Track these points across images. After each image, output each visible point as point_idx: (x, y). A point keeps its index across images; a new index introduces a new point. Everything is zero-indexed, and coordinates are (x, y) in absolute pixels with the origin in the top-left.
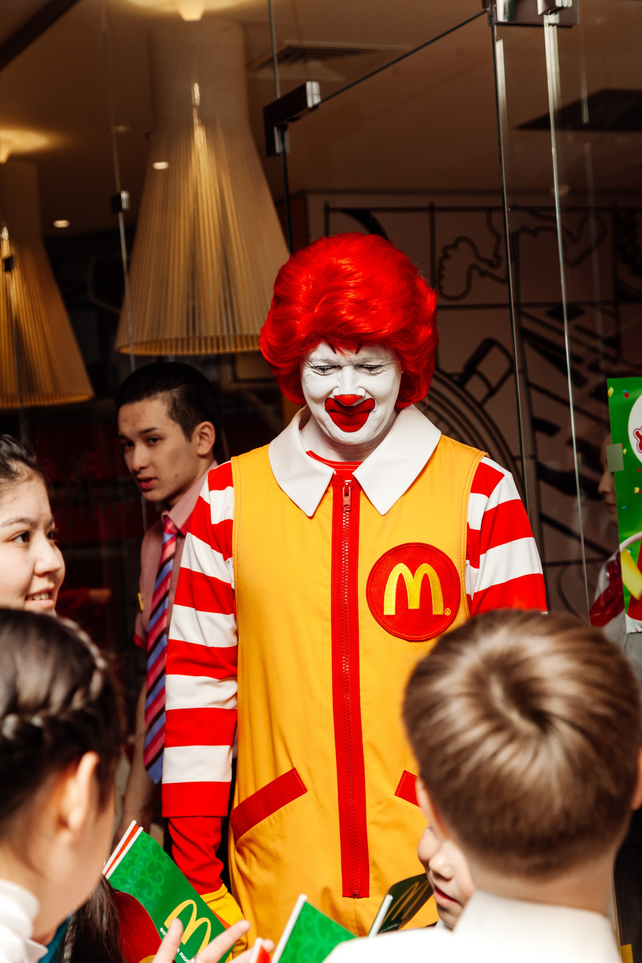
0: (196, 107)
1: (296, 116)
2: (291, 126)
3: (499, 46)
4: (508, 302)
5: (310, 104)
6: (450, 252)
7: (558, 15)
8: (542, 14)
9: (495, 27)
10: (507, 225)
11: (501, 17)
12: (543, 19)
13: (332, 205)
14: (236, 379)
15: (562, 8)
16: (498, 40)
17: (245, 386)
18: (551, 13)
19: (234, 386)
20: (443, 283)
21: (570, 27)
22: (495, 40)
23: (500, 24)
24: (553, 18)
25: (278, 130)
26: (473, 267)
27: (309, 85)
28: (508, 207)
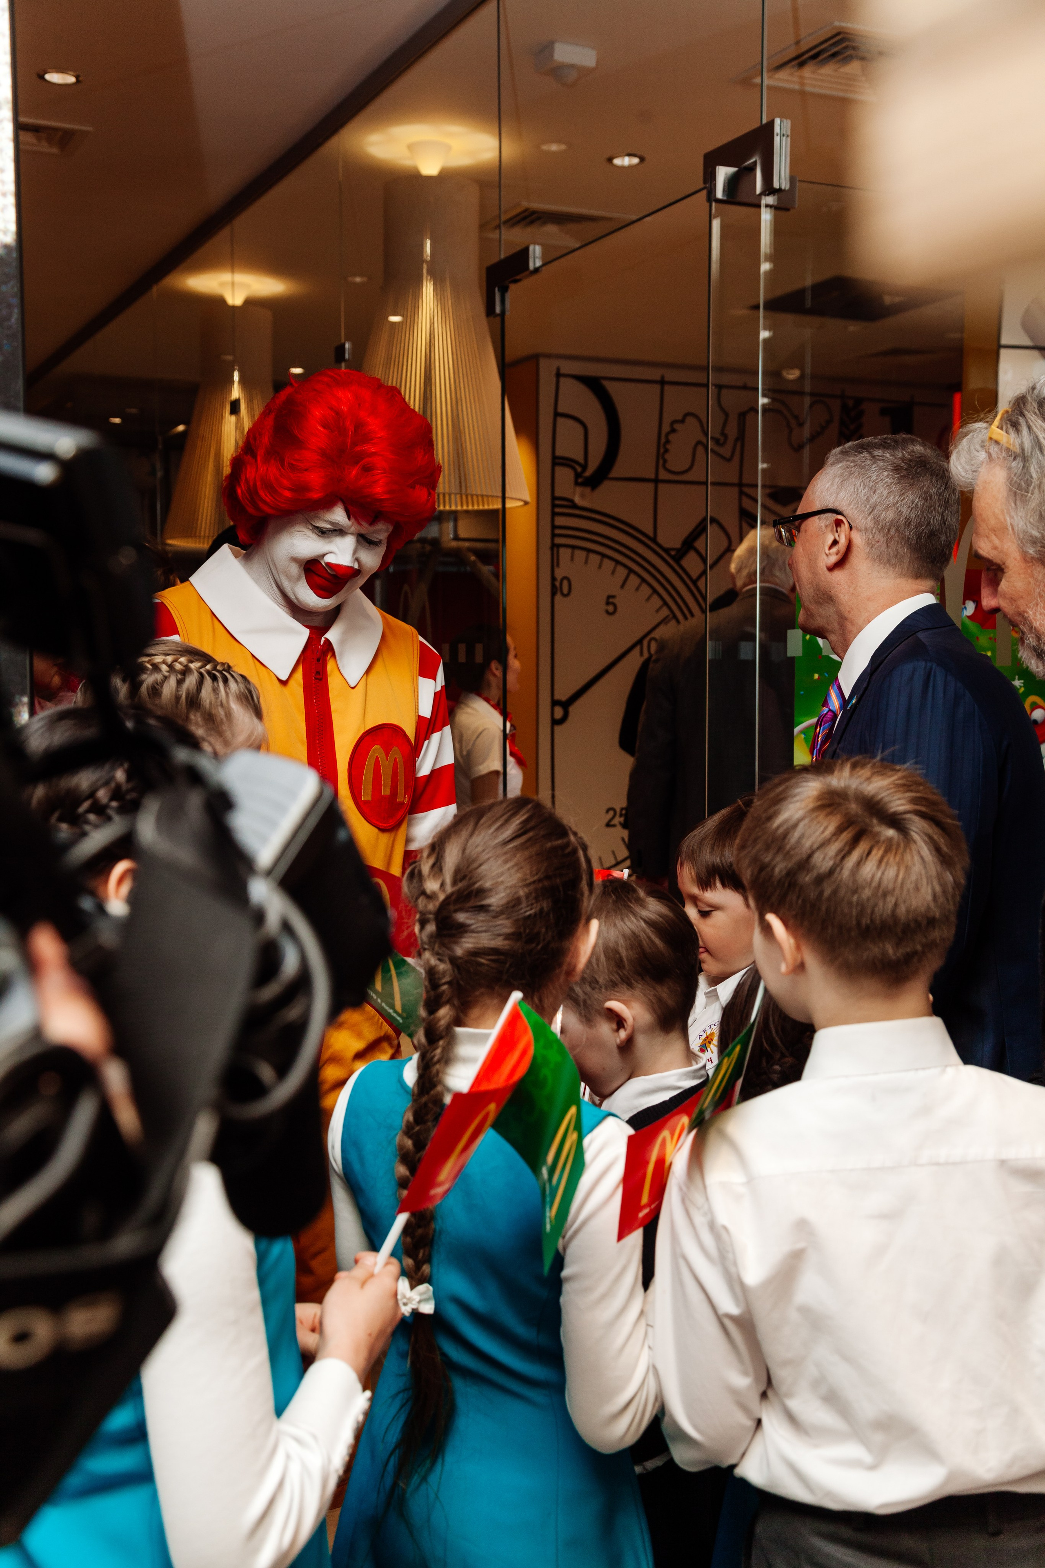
0: (427, 262)
1: (518, 277)
2: (513, 287)
3: (716, 224)
4: (705, 480)
5: (531, 267)
6: (677, 426)
7: (776, 197)
8: (760, 195)
9: (714, 204)
10: (710, 403)
11: (719, 194)
12: (760, 200)
13: (562, 371)
14: (456, 538)
15: (779, 190)
16: (715, 217)
17: (467, 544)
18: (768, 195)
19: (454, 544)
20: (668, 456)
21: (787, 210)
22: (712, 217)
23: (718, 201)
24: (770, 200)
25: (499, 290)
26: (699, 443)
27: (531, 248)
28: (713, 385)
